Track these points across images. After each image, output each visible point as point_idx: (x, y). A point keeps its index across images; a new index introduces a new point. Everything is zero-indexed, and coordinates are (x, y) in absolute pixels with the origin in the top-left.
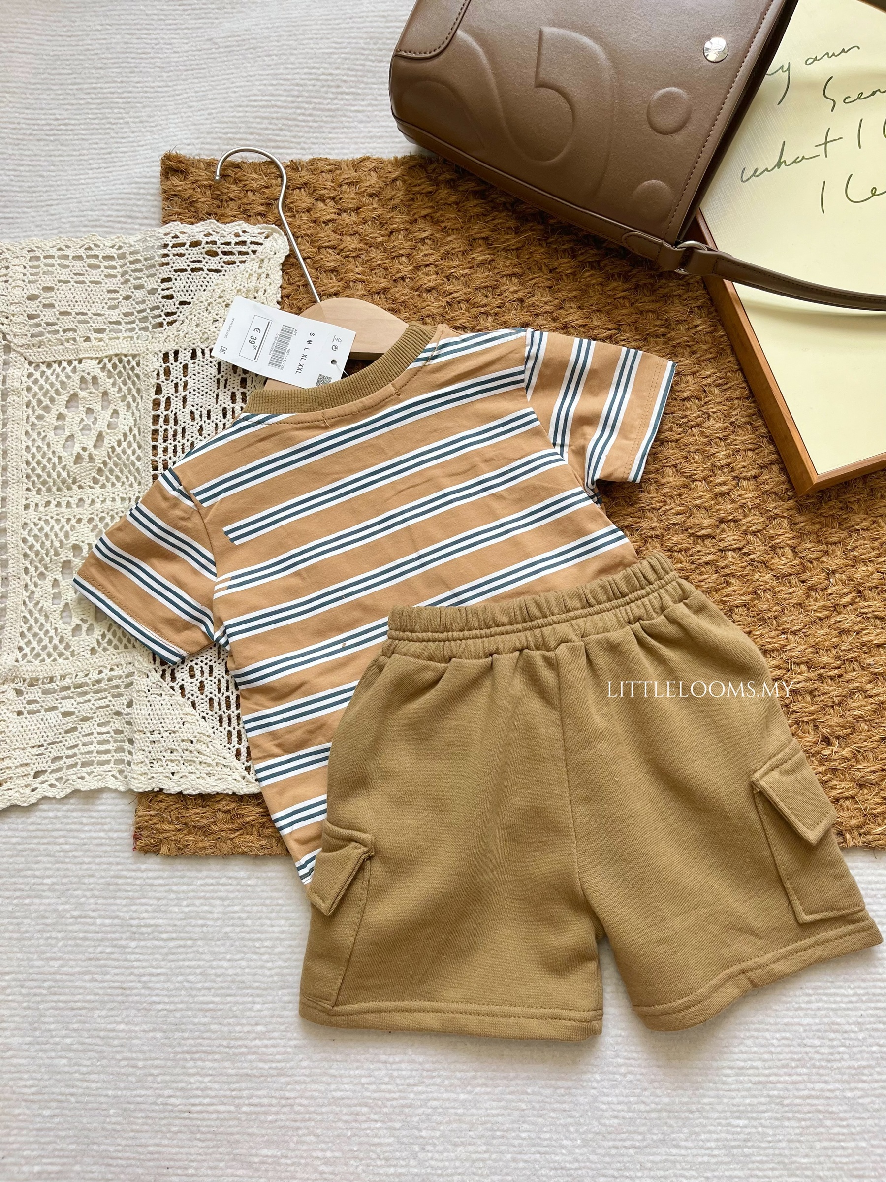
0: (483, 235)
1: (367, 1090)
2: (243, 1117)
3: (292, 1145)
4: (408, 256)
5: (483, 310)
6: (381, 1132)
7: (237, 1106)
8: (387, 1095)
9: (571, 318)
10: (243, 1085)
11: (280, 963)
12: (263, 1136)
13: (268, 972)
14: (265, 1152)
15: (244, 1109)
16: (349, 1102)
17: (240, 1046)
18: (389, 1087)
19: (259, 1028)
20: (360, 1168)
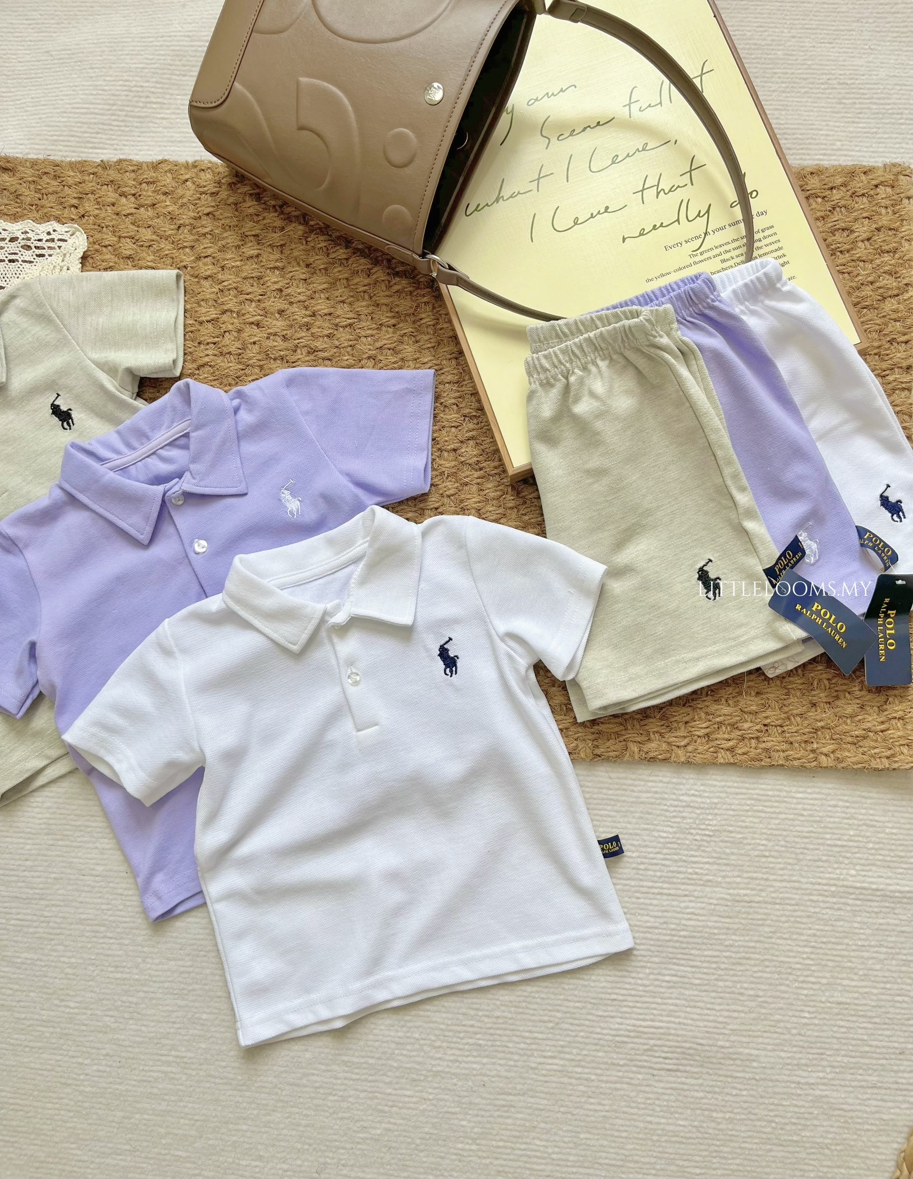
0: (253, 233)
1: (105, 914)
2: (12, 928)
3: (46, 951)
4: (192, 247)
5: (248, 297)
6: (114, 947)
7: (7, 920)
8: (120, 919)
9: (319, 307)
10: (13, 905)
11: (47, 815)
12: (25, 943)
13: (38, 821)
14: (25, 955)
15: (13, 922)
16: (91, 922)
17: (13, 876)
18: (123, 913)
19: (28, 863)
20: (96, 972)
